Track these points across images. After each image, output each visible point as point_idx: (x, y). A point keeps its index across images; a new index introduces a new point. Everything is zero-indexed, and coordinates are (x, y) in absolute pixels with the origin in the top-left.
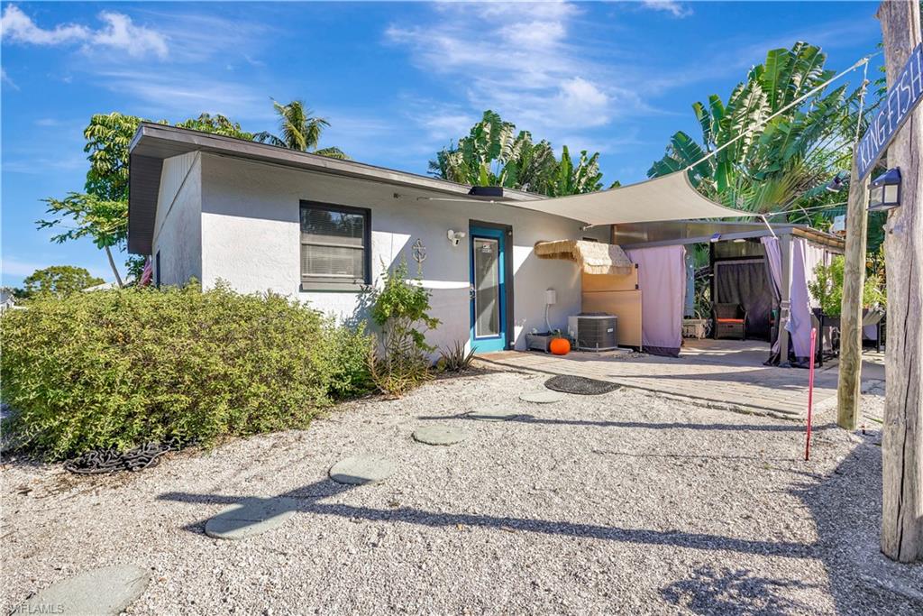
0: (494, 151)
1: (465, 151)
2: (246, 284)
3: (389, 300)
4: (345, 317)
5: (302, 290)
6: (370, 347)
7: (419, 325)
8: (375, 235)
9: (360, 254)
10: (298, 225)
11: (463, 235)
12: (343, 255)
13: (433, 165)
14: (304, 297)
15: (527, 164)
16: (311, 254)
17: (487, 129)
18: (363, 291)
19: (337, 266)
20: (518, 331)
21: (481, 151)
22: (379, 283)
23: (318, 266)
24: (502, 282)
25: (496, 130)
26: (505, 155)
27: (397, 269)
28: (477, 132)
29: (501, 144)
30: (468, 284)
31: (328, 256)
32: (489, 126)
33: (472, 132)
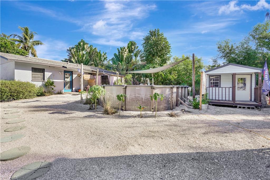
0: (83, 49)
1: (76, 48)
2: (23, 80)
3: (47, 83)
4: (40, 85)
5: (32, 81)
6: (43, 90)
7: (53, 87)
8: (45, 73)
9: (43, 76)
10: (31, 71)
11: (62, 73)
12: (39, 76)
13: (68, 50)
14: (32, 82)
15: (91, 53)
16: (33, 75)
17: (82, 44)
18: (43, 81)
19: (38, 77)
20: (74, 89)
21: (80, 49)
22: (46, 80)
23: (35, 77)
24: (71, 80)
25: (84, 44)
26: (86, 50)
27: (49, 78)
28: (79, 44)
29: (85, 48)
30: (64, 81)
31: (37, 76)
32: (82, 43)
33: (78, 44)
